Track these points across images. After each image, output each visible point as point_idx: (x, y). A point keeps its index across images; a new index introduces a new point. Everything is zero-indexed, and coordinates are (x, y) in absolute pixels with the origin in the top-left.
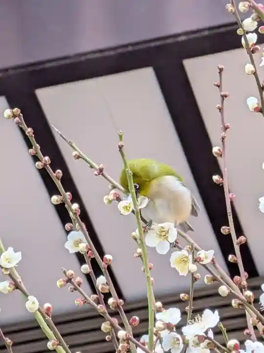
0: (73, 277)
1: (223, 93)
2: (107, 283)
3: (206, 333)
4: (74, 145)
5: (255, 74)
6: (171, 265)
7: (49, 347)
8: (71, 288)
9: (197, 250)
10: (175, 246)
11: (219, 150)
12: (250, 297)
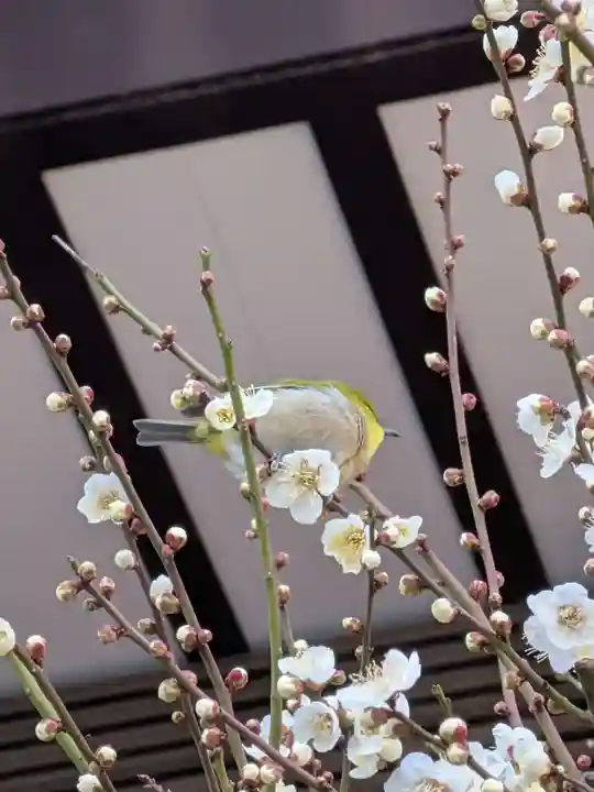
0: (93, 578)
1: (449, 166)
2: (174, 593)
3: (392, 702)
4: (106, 281)
5: (513, 118)
6: (325, 550)
7: (38, 735)
8: (88, 603)
9: (383, 518)
10: (332, 507)
11: (441, 296)
12: (502, 625)
